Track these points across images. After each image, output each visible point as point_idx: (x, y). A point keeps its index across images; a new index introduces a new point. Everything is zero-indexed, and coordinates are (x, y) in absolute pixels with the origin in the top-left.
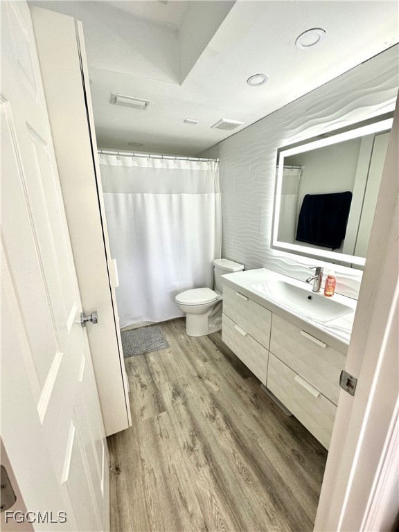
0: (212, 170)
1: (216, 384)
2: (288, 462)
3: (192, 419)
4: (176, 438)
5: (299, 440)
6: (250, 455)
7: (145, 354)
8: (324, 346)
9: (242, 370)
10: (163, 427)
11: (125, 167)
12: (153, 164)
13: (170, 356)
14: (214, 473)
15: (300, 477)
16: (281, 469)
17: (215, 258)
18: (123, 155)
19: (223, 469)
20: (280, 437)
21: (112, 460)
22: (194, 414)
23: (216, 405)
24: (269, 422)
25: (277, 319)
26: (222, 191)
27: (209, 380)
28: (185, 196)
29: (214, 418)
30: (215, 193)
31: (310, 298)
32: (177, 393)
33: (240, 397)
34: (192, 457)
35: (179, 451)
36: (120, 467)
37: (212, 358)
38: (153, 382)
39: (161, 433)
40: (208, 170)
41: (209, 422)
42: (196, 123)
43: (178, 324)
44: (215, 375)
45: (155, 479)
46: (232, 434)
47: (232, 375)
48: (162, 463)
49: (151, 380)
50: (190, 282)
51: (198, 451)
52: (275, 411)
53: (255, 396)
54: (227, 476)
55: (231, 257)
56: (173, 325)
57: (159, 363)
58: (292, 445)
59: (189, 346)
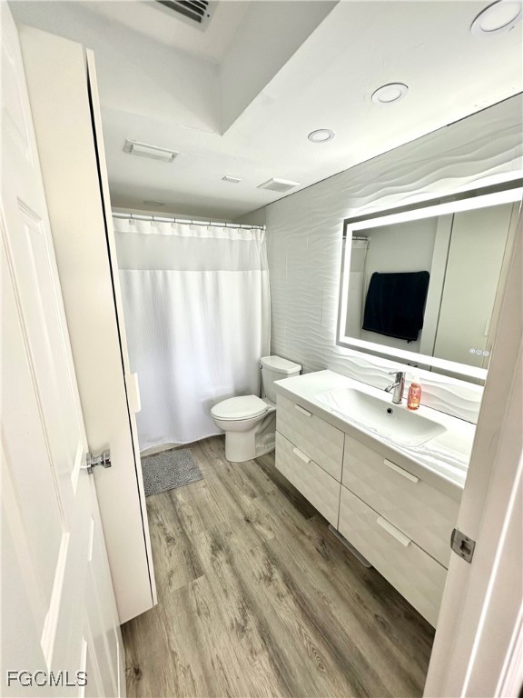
0: (257, 241)
1: (270, 529)
2: (371, 633)
3: (241, 584)
4: (220, 614)
5: (383, 602)
6: (320, 627)
7: (170, 492)
8: (416, 480)
9: (303, 506)
10: (200, 600)
11: (141, 235)
12: (180, 231)
13: (205, 491)
14: (276, 662)
15: (387, 654)
16: (363, 645)
17: (263, 356)
18: (137, 219)
19: (287, 654)
20: (359, 598)
21: (129, 657)
22: (243, 575)
23: (272, 560)
24: (343, 578)
25: (351, 442)
26: (271, 267)
27: (260, 523)
28: (222, 273)
29: (270, 580)
30: (262, 270)
31: (389, 411)
32: (217, 546)
33: (302, 544)
34: (244, 640)
35: (226, 635)
36: (141, 668)
37: (262, 492)
38: (183, 533)
39: (198, 609)
40: (253, 240)
41: (264, 586)
42: (238, 181)
43: (214, 445)
44: (267, 516)
45: (193, 681)
46: (296, 601)
47: (291, 514)
48: (202, 654)
49: (180, 530)
50: (229, 388)
51: (251, 630)
52: (348, 562)
53: (323, 543)
54: (293, 664)
55: (283, 354)
56: (207, 447)
57: (191, 503)
58: (374, 608)
59: (230, 475)
